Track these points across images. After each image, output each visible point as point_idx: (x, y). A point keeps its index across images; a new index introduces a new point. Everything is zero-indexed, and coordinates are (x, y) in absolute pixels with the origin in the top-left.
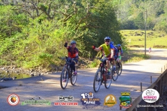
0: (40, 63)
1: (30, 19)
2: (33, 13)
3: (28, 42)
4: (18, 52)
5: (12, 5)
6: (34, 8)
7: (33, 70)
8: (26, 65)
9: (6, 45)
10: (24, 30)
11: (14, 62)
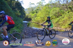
0: (68, 26)
1: (65, 12)
2: (66, 9)
3: (64, 19)
4: (61, 23)
5: (59, 7)
6: (66, 8)
7: (65, 29)
8: (63, 27)
9: (57, 20)
10: (63, 15)
11: (59, 26)
